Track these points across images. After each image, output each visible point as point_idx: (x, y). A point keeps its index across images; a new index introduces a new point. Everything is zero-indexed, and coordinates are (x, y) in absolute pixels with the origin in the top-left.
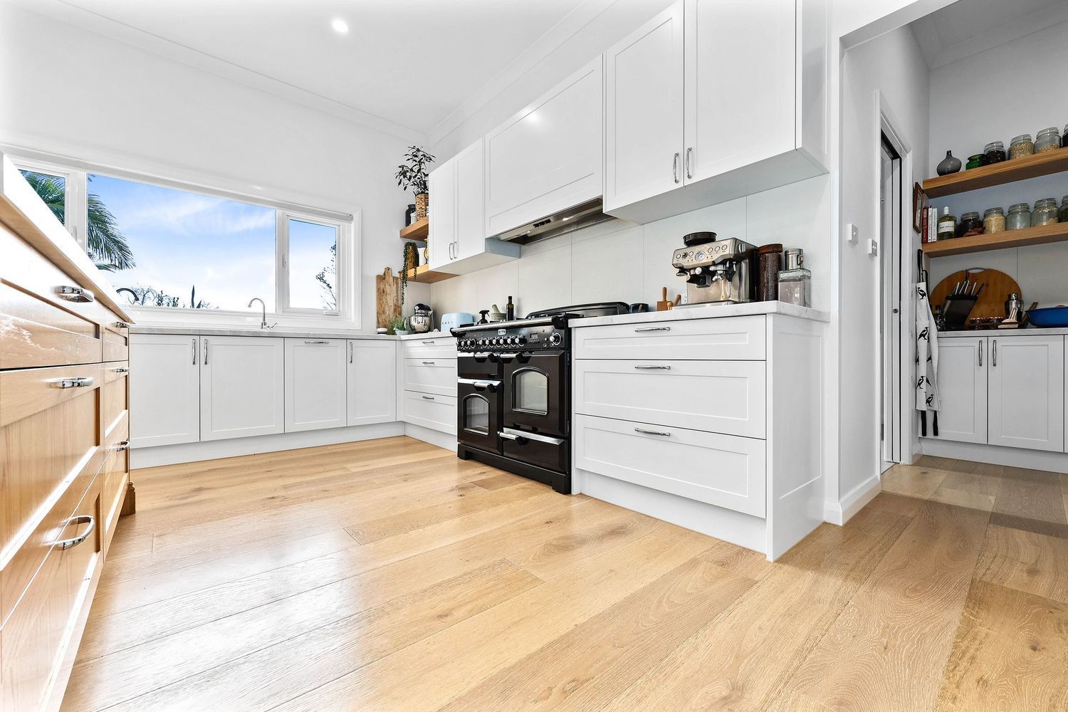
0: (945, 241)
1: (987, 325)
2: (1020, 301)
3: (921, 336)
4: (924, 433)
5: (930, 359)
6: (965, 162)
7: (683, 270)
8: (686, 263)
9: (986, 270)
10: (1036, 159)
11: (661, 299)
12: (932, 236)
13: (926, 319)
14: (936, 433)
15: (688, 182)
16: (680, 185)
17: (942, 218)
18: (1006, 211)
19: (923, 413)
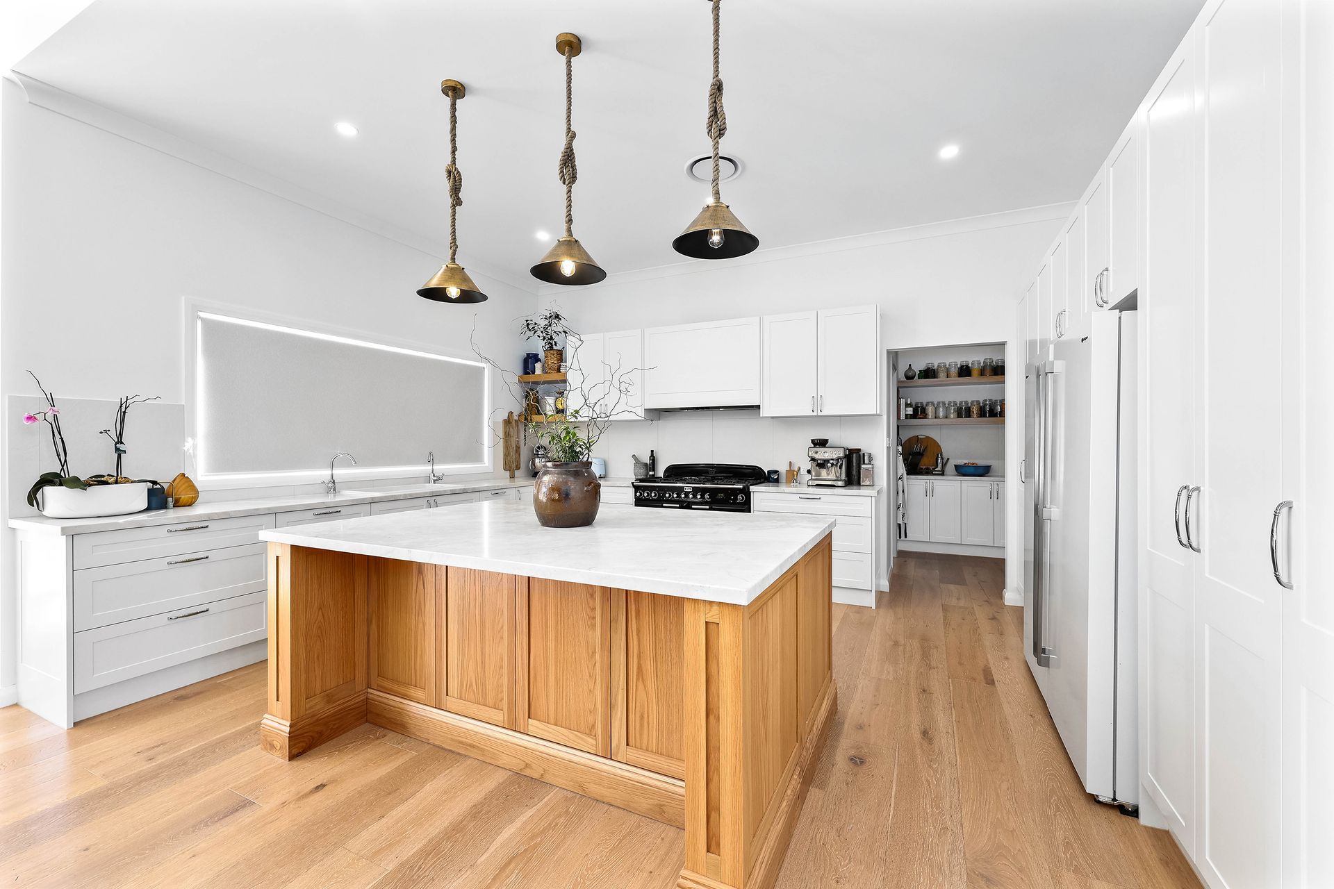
0: (909, 420)
1: (928, 472)
2: (942, 458)
3: (900, 478)
4: (900, 537)
5: (903, 491)
6: (918, 372)
7: (813, 459)
8: (817, 456)
9: (927, 437)
10: (948, 381)
11: (788, 469)
12: (903, 417)
13: (902, 470)
14: (906, 537)
15: (820, 414)
16: (815, 414)
17: (907, 405)
18: (936, 403)
19: (900, 525)
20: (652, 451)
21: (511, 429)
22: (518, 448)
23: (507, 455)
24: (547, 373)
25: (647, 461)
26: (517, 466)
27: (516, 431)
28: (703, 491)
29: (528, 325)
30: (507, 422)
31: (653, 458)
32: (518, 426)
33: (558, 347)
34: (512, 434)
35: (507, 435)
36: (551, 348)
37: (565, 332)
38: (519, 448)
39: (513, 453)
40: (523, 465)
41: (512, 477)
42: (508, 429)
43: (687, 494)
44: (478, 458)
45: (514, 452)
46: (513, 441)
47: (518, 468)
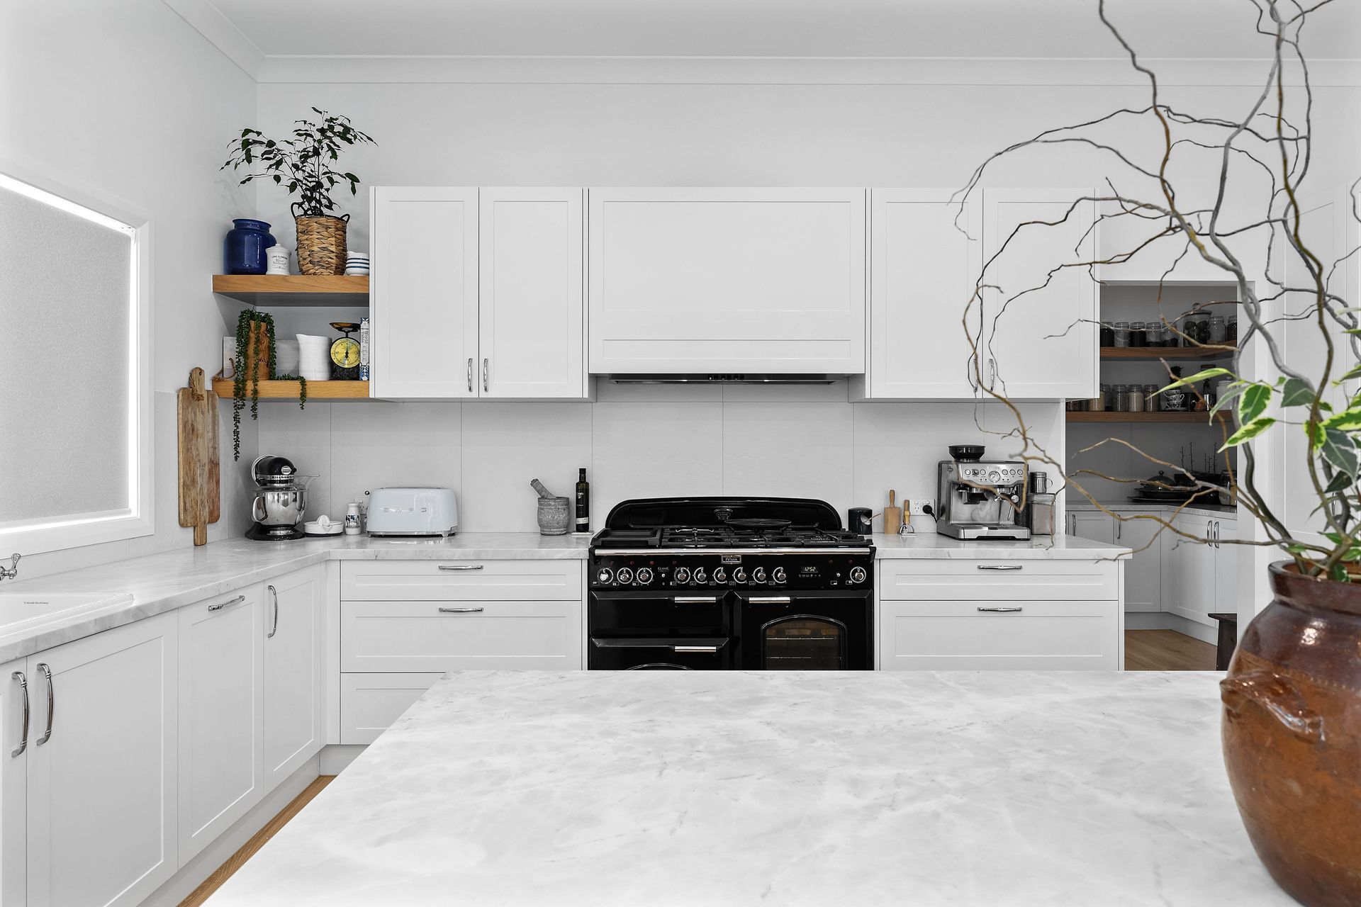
7: (965, 487)
11: (888, 505)
20: (583, 471)
21: (199, 417)
22: (214, 464)
23: (187, 485)
24: (303, 272)
25: (571, 494)
26: (211, 513)
27: (209, 419)
28: (769, 562)
29: (246, 144)
30: (190, 395)
31: (583, 486)
32: (214, 407)
33: (337, 212)
34: (199, 426)
35: (189, 432)
36: (317, 212)
37: (354, 179)
38: (217, 465)
39: (202, 480)
40: (225, 507)
41: (200, 543)
42: (191, 416)
43: (729, 569)
44: (112, 498)
45: (206, 475)
46: (202, 448)
47: (214, 518)
